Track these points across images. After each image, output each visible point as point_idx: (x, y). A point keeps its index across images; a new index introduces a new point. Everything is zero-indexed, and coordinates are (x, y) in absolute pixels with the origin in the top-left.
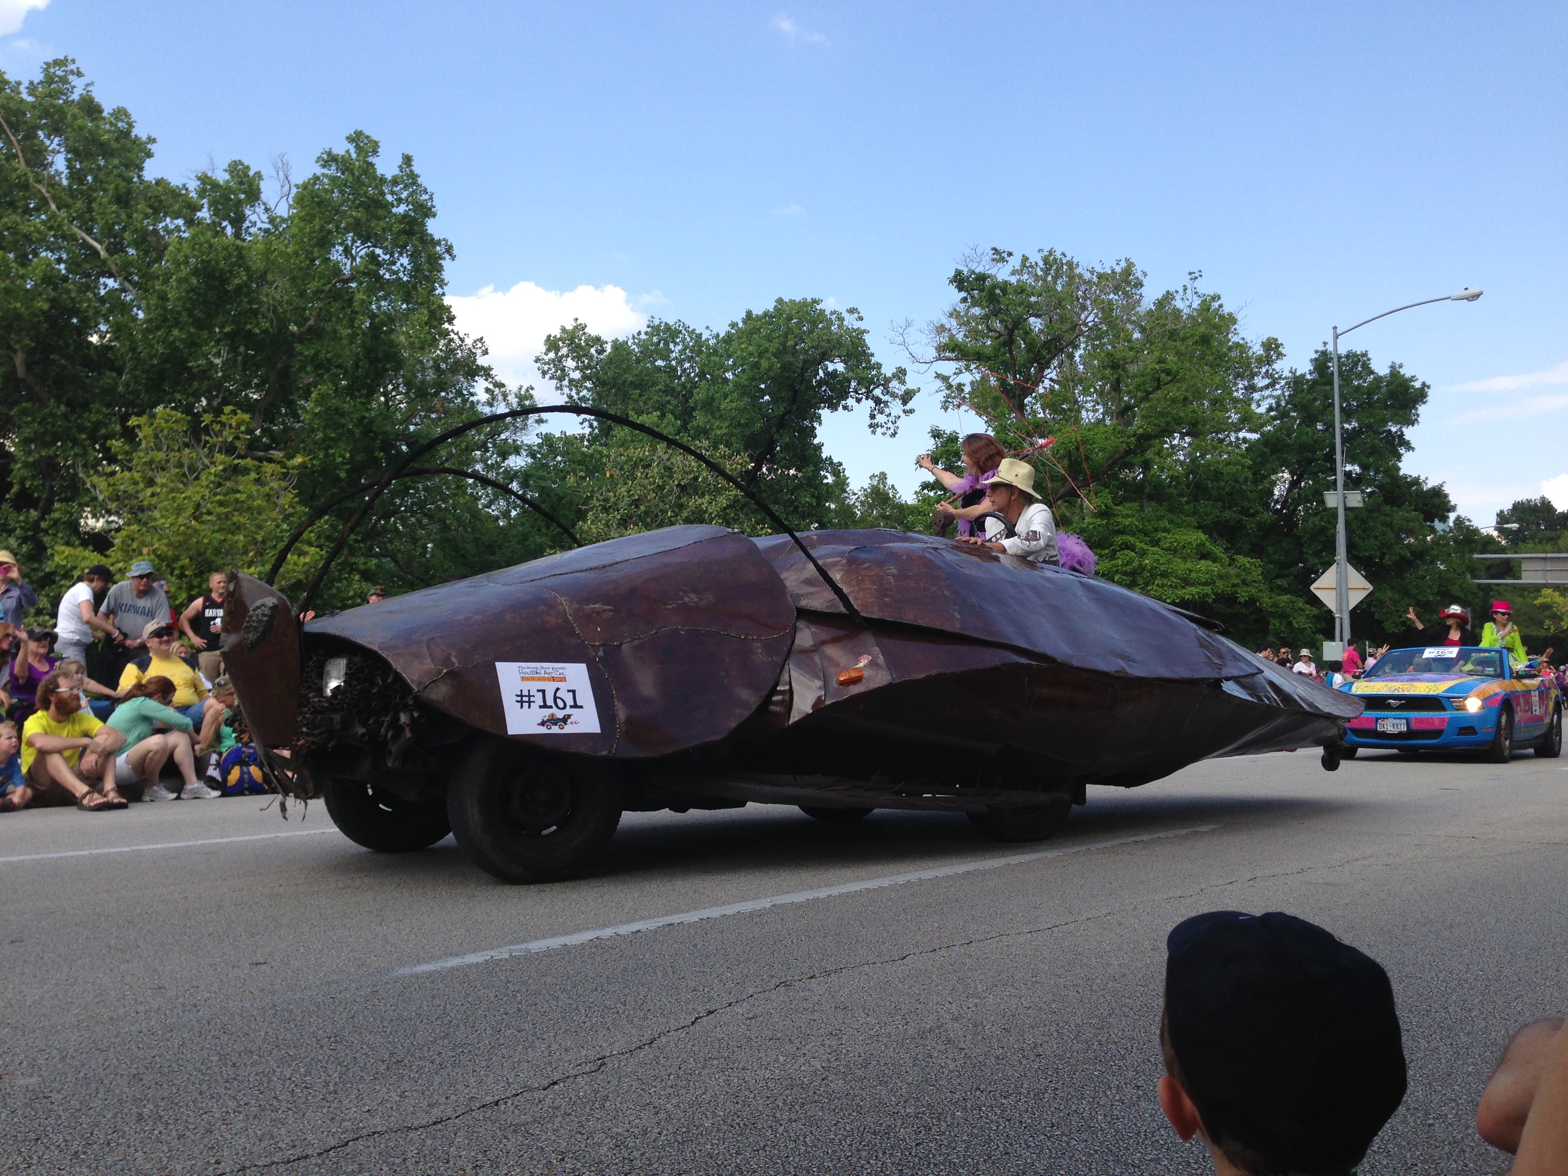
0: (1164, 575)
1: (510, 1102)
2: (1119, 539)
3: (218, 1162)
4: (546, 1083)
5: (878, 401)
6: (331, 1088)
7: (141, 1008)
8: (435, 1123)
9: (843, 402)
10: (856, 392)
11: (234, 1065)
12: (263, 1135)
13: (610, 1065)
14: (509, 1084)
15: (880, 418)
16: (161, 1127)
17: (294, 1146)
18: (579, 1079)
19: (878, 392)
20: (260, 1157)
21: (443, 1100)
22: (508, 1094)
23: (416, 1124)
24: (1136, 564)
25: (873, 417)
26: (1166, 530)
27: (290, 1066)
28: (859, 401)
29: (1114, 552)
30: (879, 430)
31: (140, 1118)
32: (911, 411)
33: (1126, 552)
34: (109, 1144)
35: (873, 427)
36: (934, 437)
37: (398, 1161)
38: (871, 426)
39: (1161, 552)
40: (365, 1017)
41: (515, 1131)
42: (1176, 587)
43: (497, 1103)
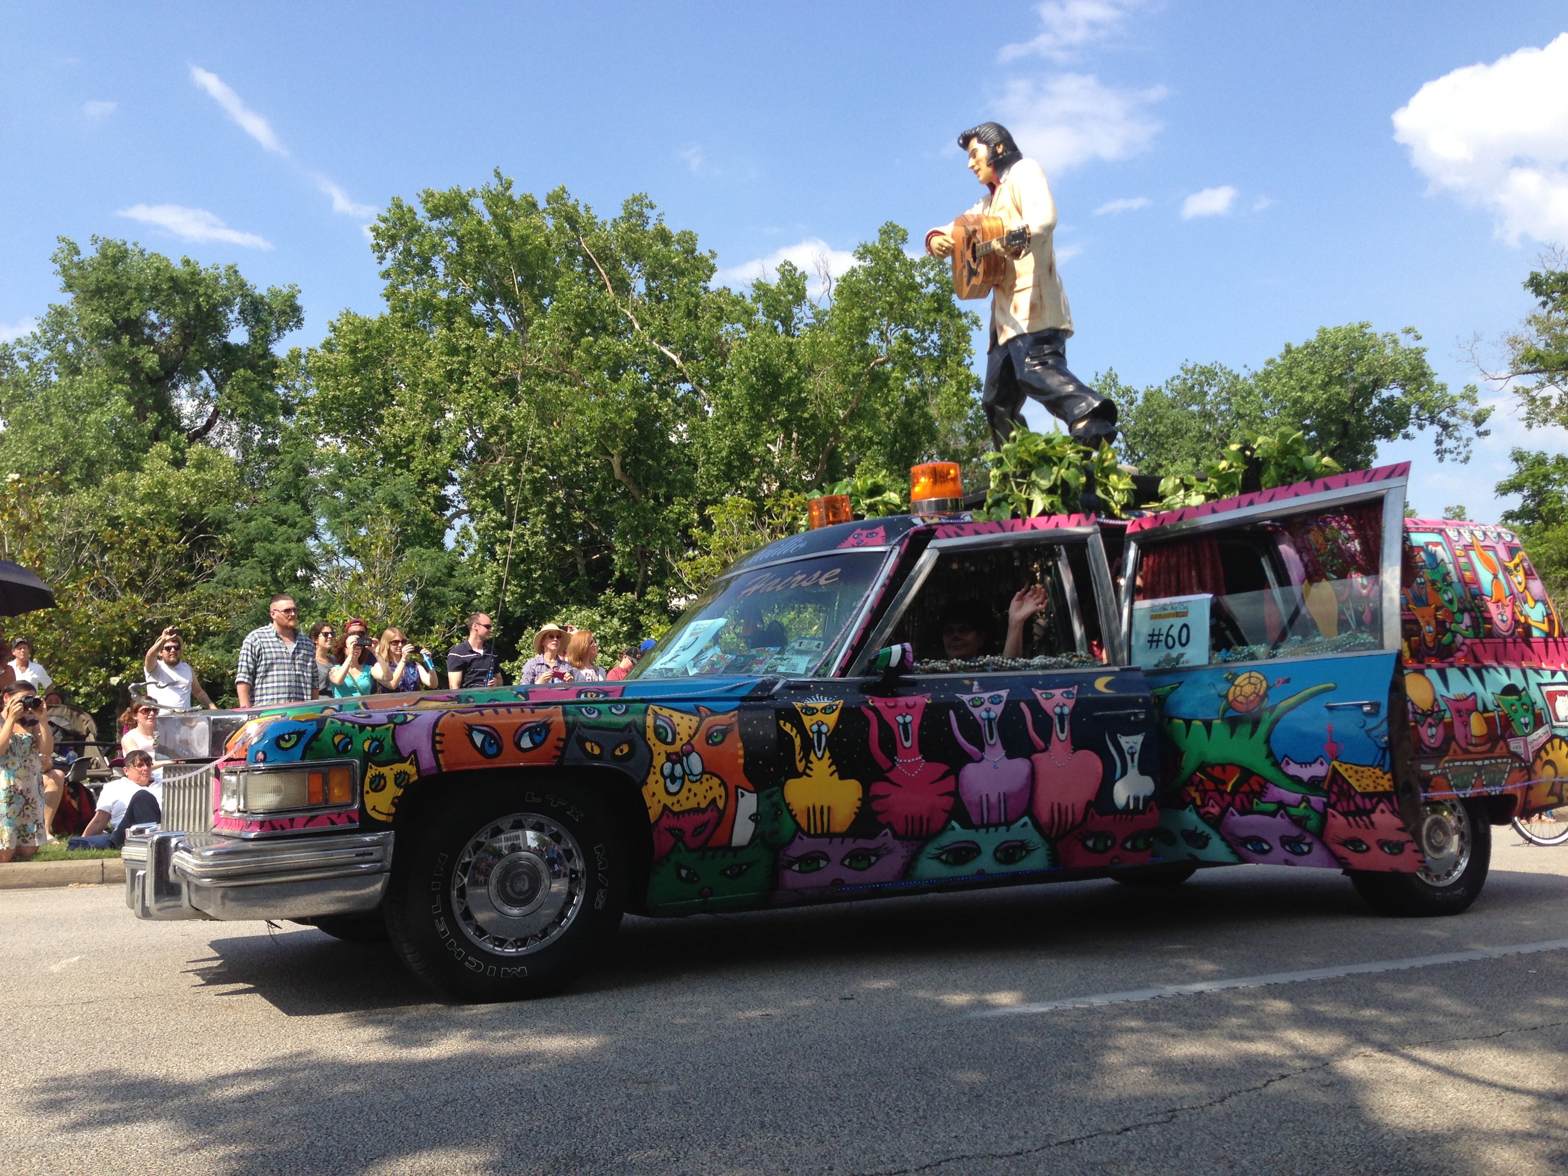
1: (1085, 1143)
3: (831, 1169)
4: (1119, 1128)
5: (1445, 426)
6: (921, 1113)
7: (754, 1031)
8: (1017, 1154)
9: (1403, 431)
10: (1418, 417)
11: (836, 1086)
12: (867, 1149)
13: (1182, 1118)
14: (1084, 1126)
15: (1448, 444)
16: (781, 1136)
17: (894, 1161)
18: (1151, 1128)
19: (1444, 416)
20: (865, 1167)
21: (1022, 1134)
22: (1083, 1134)
23: (1000, 1152)
25: (1439, 442)
27: (882, 1090)
28: (1421, 427)
30: (1447, 456)
31: (762, 1125)
32: (1486, 433)
35: (1440, 454)
36: (1516, 460)
38: (1437, 452)
40: (944, 1053)
41: (1093, 1169)
43: (1073, 1142)
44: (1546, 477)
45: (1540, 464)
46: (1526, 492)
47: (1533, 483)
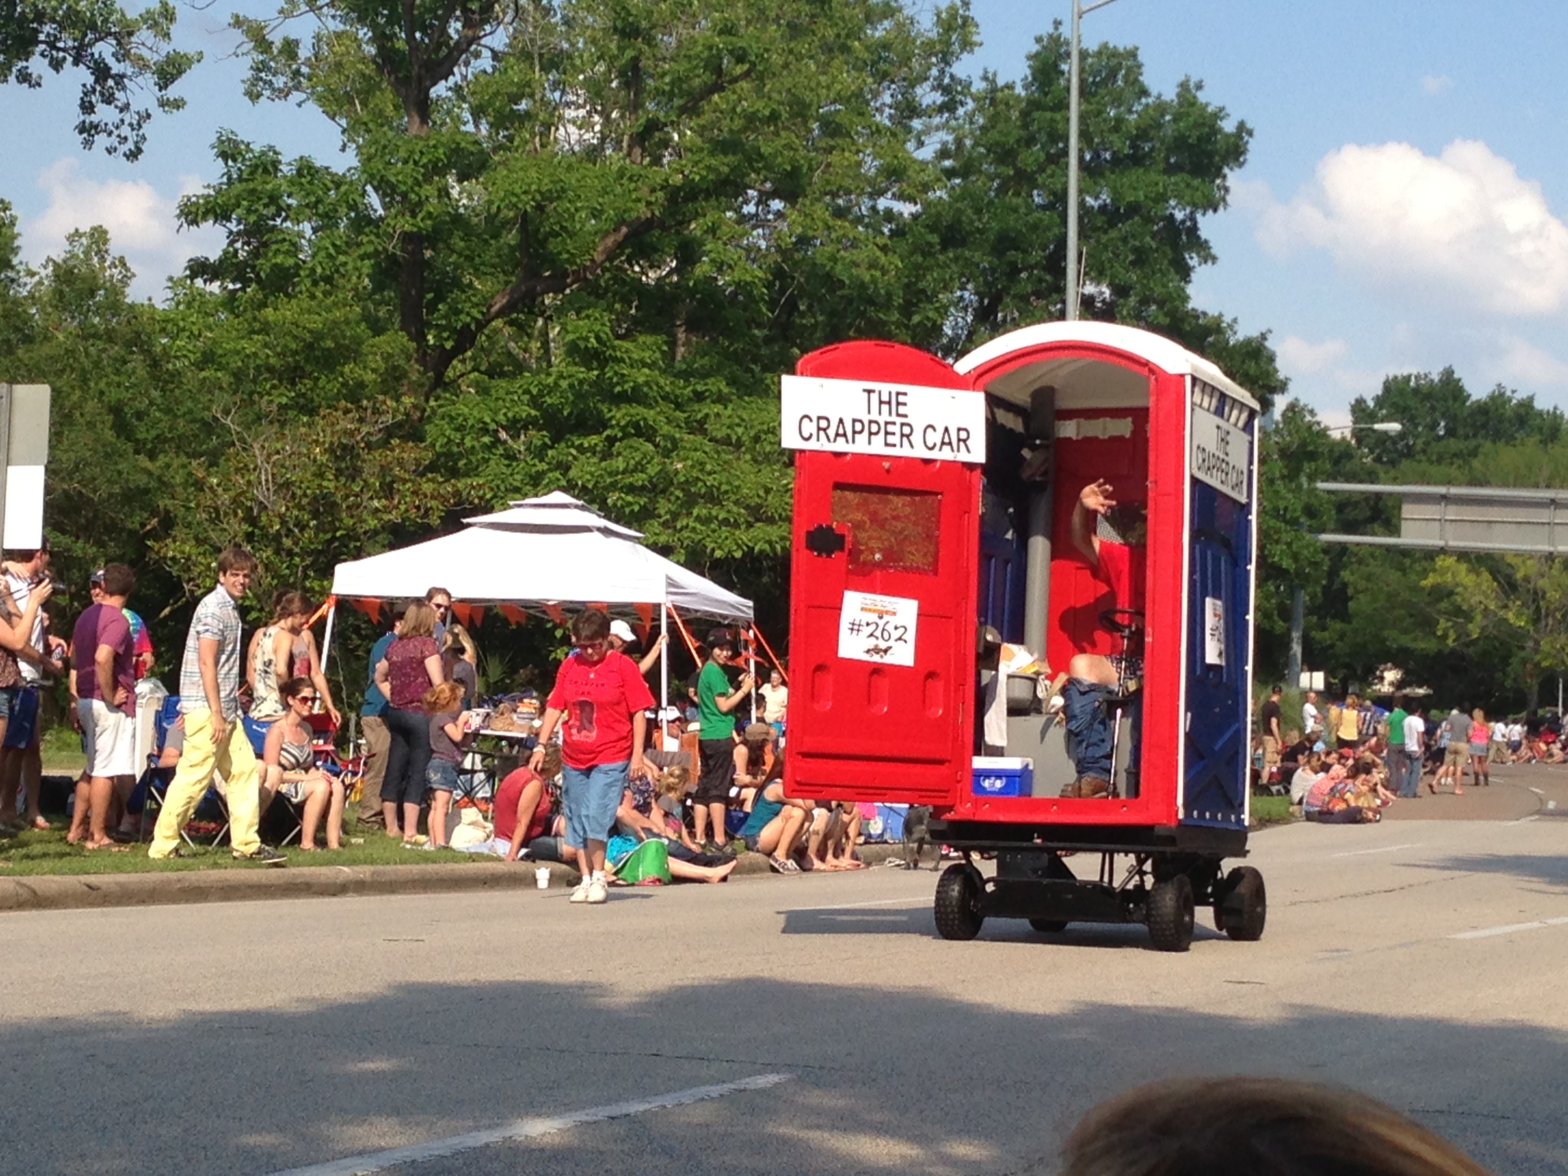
0: (713, 498)
2: (620, 415)
24: (652, 470)
26: (721, 399)
29: (611, 441)
33: (636, 442)
39: (709, 446)
42: (736, 525)
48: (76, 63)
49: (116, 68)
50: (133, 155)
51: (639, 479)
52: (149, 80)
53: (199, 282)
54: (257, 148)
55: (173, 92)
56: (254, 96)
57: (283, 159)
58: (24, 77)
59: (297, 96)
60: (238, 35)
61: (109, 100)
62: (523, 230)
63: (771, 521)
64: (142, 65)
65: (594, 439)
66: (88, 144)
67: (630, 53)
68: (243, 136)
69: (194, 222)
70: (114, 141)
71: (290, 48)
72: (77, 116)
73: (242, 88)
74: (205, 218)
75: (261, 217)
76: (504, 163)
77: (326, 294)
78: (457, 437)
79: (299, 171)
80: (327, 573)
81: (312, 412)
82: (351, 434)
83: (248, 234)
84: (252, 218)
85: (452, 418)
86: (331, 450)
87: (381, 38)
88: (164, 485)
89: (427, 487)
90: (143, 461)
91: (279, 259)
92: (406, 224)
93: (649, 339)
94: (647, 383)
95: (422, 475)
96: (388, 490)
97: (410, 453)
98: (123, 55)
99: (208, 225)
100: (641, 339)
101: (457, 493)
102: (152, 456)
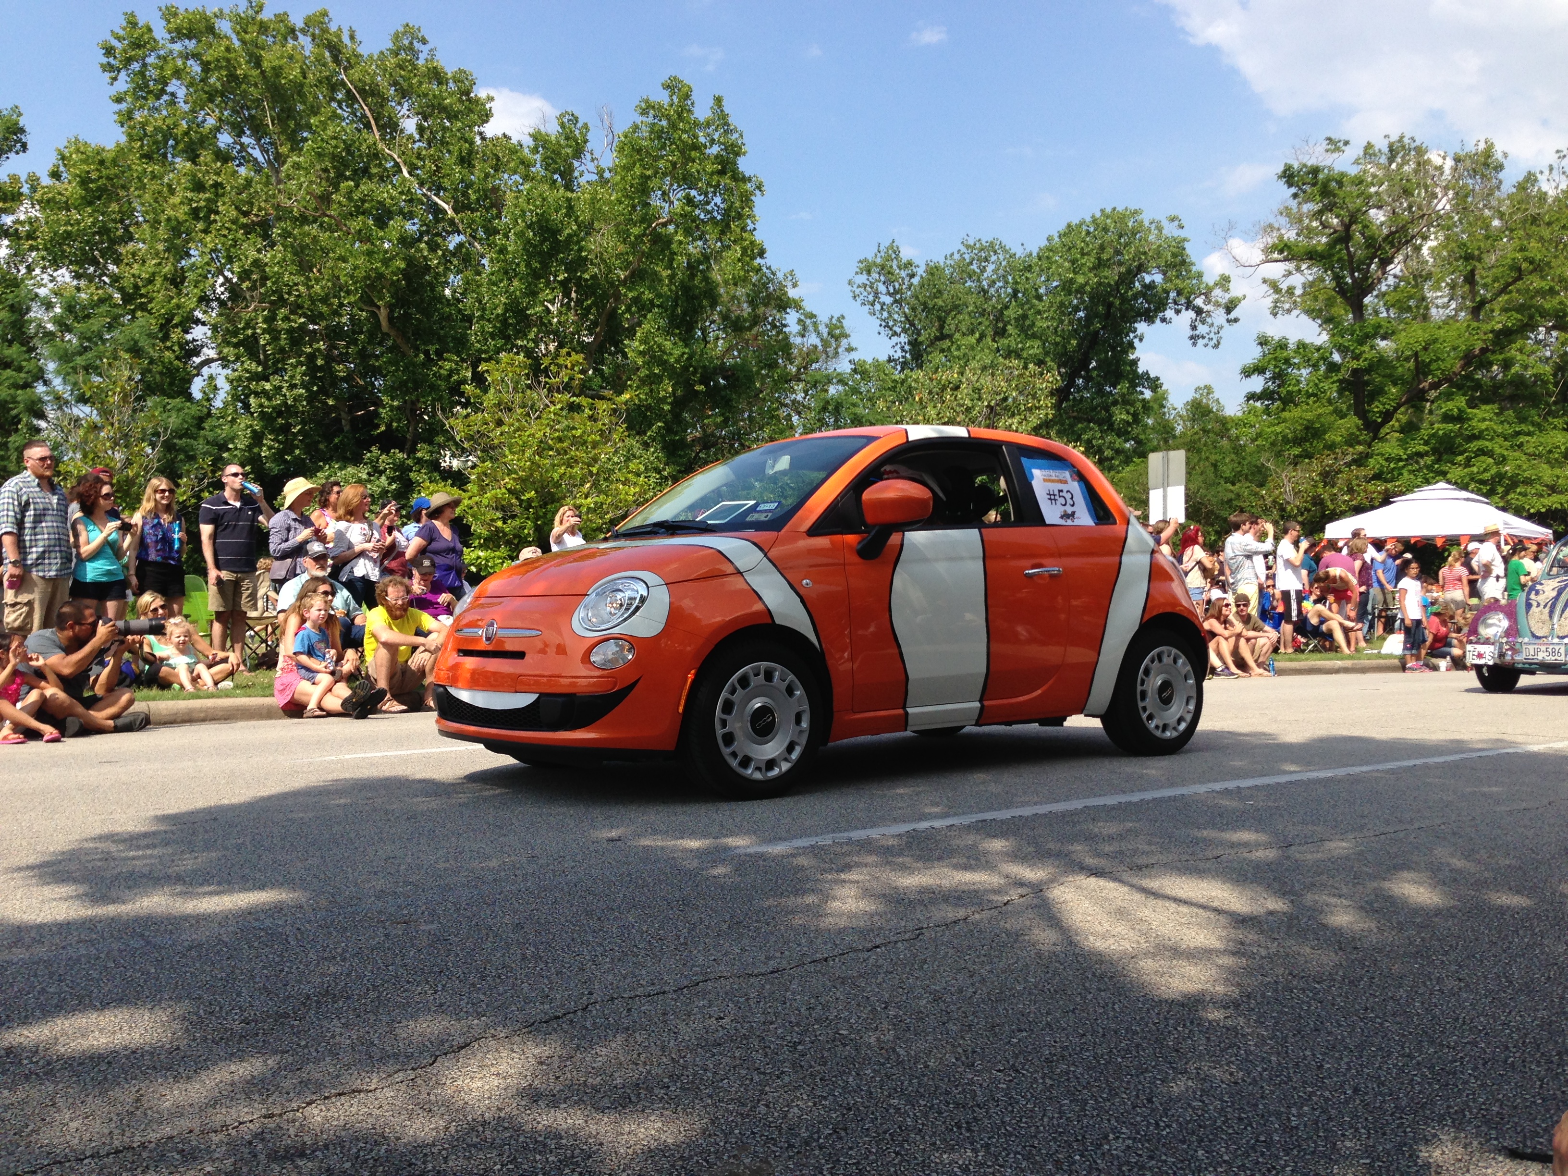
0: (1528, 482)
1: (837, 960)
2: (1474, 445)
3: (591, 993)
4: (869, 946)
5: (1199, 311)
6: (682, 940)
7: (518, 872)
8: (772, 972)
9: (1161, 314)
10: (1175, 303)
11: (599, 919)
12: (627, 974)
13: (927, 934)
14: (836, 945)
15: (1202, 329)
16: (542, 965)
17: (653, 984)
18: (900, 945)
19: (1199, 302)
20: (625, 991)
21: (778, 955)
22: (835, 953)
23: (756, 972)
24: (1494, 471)
25: (1194, 328)
26: (1529, 434)
27: (645, 922)
28: (1178, 312)
29: (1469, 459)
30: (1201, 342)
31: (524, 958)
32: (1236, 320)
33: (1482, 458)
34: (499, 977)
35: (1194, 339)
36: (1261, 344)
37: (741, 1000)
38: (1192, 338)
39: (1524, 458)
40: (707, 886)
41: (843, 983)
42: (1542, 496)
43: (826, 960)
44: (1287, 361)
45: (1282, 348)
46: (1268, 375)
47: (1275, 367)
48: (1187, 309)
49: (1206, 308)
50: (1216, 346)
51: (1486, 476)
52: (1222, 311)
53: (1251, 402)
54: (1277, 338)
55: (1232, 316)
56: (1275, 315)
57: (1290, 342)
58: (1163, 320)
59: (1295, 312)
60: (1265, 287)
61: (1203, 322)
62: (1416, 360)
63: (1561, 493)
64: (1217, 304)
65: (1460, 458)
66: (1194, 344)
67: (1469, 268)
68: (1270, 333)
69: (1248, 376)
70: (1206, 341)
71: (1290, 291)
72: (1190, 333)
73: (1269, 311)
74: (1253, 373)
75: (1281, 369)
76: (1404, 330)
77: (1315, 402)
78: (1384, 463)
79: (1298, 348)
80: (1322, 530)
81: (1310, 457)
82: (1330, 466)
83: (1273, 378)
84: (1277, 370)
85: (1383, 455)
86: (1320, 474)
87: (1337, 278)
88: (1238, 496)
89: (1371, 487)
90: (1229, 486)
91: (1290, 388)
92: (1355, 365)
93: (1488, 407)
94: (1487, 429)
95: (1369, 482)
96: (1351, 491)
97: (1363, 472)
98: (1208, 301)
99: (1255, 377)
100: (1483, 407)
101: (1387, 490)
102: (1233, 484)
